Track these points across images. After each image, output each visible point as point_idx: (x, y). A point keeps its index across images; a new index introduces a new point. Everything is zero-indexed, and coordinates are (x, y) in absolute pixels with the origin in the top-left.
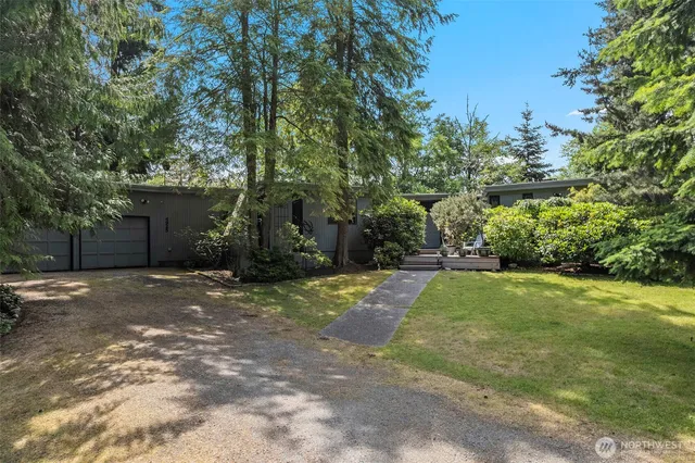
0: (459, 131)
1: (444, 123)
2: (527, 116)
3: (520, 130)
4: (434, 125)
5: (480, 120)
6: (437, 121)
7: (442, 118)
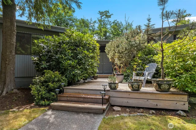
0: (122, 27)
1: (116, 23)
2: (149, 20)
3: (146, 26)
4: (112, 24)
5: (130, 23)
6: (113, 23)
7: (116, 22)
